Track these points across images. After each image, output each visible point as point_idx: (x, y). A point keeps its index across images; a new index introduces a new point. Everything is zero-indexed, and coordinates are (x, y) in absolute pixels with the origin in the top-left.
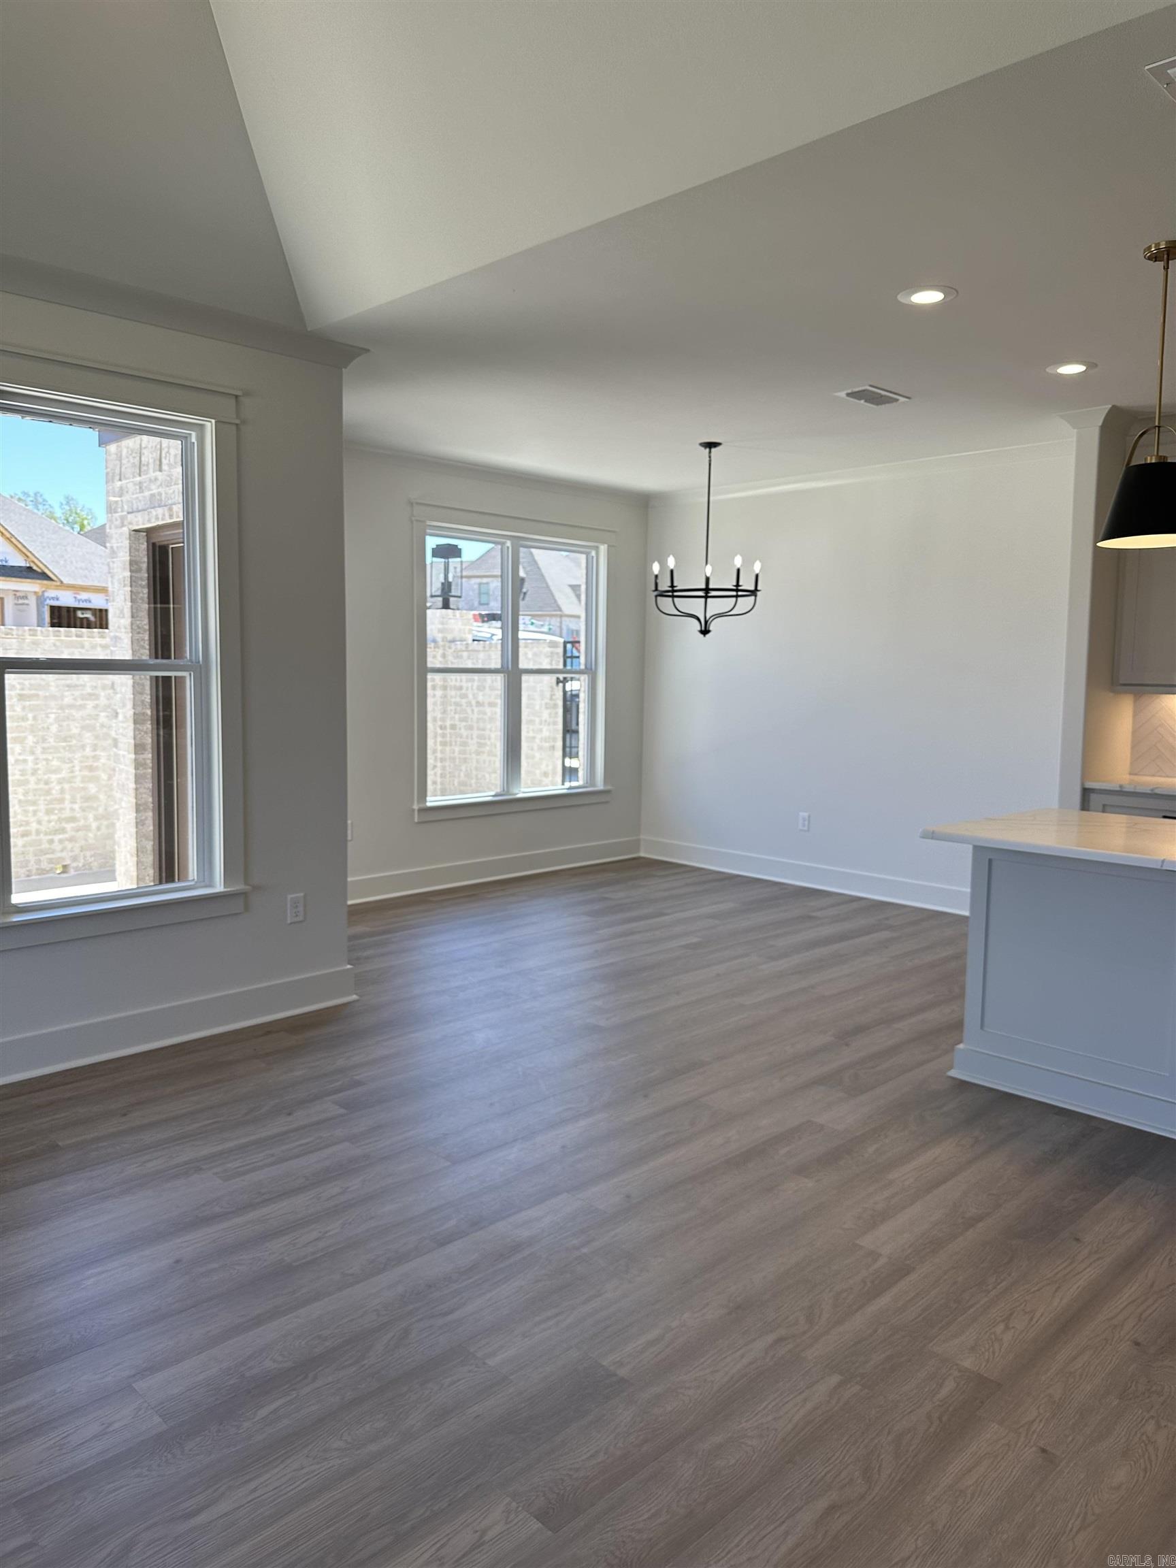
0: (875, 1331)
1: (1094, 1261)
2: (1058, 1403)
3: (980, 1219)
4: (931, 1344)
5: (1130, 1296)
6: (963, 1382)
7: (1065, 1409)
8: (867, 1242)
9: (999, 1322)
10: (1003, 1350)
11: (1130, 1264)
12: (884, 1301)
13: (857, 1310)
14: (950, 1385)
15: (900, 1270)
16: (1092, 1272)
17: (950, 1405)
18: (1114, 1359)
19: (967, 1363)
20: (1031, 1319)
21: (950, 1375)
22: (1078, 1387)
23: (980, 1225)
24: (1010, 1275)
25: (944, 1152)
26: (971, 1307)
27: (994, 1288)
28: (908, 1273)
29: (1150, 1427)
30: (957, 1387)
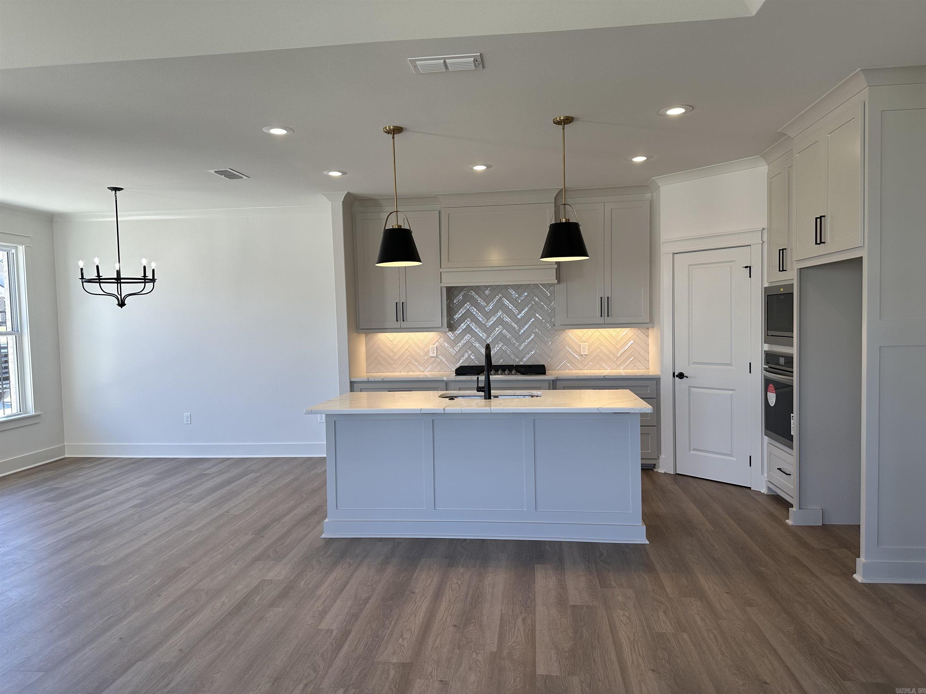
0: (348, 663)
1: (424, 599)
2: (438, 661)
3: (369, 598)
4: (376, 659)
5: (444, 608)
6: (397, 669)
7: (441, 662)
8: (323, 626)
9: (399, 639)
10: (406, 649)
11: (438, 595)
12: (345, 648)
13: (335, 658)
14: (392, 672)
15: (345, 633)
16: (425, 604)
17: (397, 680)
18: (450, 635)
19: (395, 660)
20: (411, 632)
21: (390, 668)
22: (442, 651)
23: (370, 601)
24: (393, 617)
25: (338, 573)
26: (385, 636)
27: (390, 625)
28: (350, 633)
29: (474, 655)
30: (395, 671)
